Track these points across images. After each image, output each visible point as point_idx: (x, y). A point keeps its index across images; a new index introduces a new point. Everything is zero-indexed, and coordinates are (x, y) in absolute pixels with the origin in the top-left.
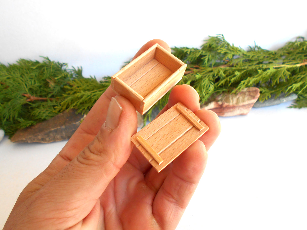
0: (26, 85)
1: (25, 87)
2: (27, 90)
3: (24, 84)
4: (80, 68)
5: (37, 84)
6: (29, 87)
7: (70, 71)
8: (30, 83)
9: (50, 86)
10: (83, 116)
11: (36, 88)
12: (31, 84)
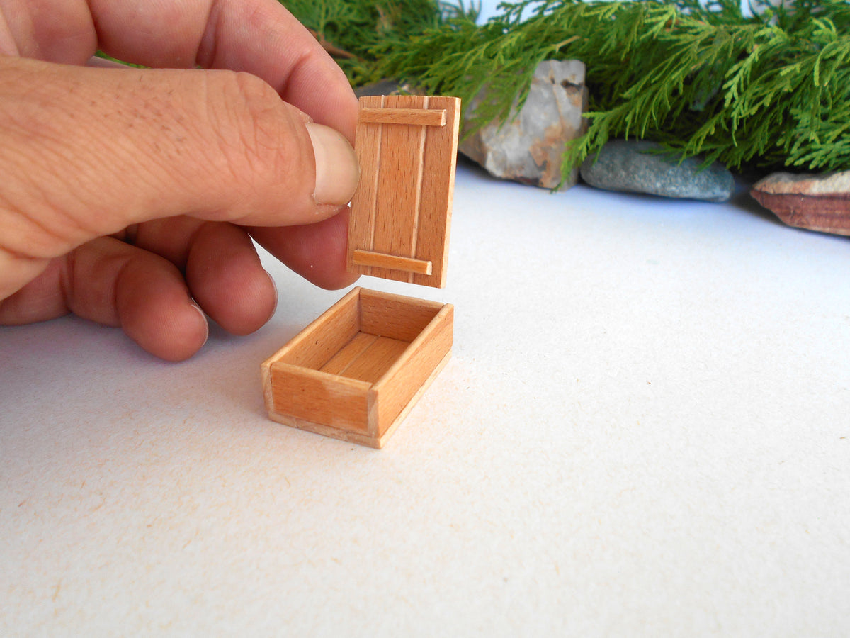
0: (327, 12)
1: (323, 14)
2: (323, 23)
3: (324, 8)
4: (476, 8)
5: (353, 17)
6: (330, 19)
7: (448, 8)
8: (337, 8)
9: (379, 27)
10: (402, 86)
11: (344, 24)
12: (339, 13)
